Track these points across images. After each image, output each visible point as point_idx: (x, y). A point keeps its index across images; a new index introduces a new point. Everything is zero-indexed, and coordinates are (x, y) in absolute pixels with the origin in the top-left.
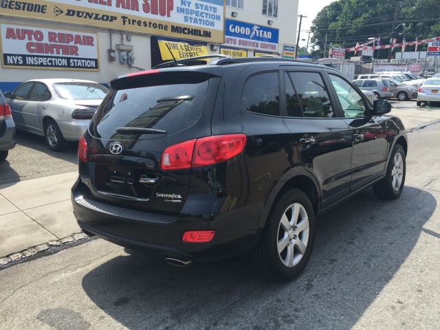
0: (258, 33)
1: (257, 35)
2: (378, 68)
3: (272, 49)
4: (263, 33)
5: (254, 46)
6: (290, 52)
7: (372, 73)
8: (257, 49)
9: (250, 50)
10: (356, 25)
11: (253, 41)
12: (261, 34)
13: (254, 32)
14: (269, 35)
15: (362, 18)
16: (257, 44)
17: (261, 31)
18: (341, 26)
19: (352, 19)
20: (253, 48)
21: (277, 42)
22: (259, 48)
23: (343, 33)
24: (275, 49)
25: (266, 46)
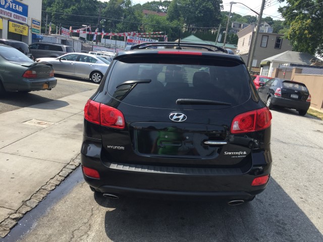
0: (11, 5)
1: (11, 7)
2: (96, 48)
3: (23, 20)
4: (15, 6)
5: (8, 16)
6: (36, 25)
7: (92, 51)
8: (11, 18)
9: (5, 18)
10: (67, 13)
11: (8, 11)
12: (14, 7)
13: (8, 4)
14: (21, 9)
15: (71, 9)
16: (11, 14)
17: (14, 4)
18: (56, 11)
19: (63, 8)
20: (7, 17)
21: (26, 15)
22: (12, 18)
23: (57, 16)
24: (25, 21)
25: (18, 18)
